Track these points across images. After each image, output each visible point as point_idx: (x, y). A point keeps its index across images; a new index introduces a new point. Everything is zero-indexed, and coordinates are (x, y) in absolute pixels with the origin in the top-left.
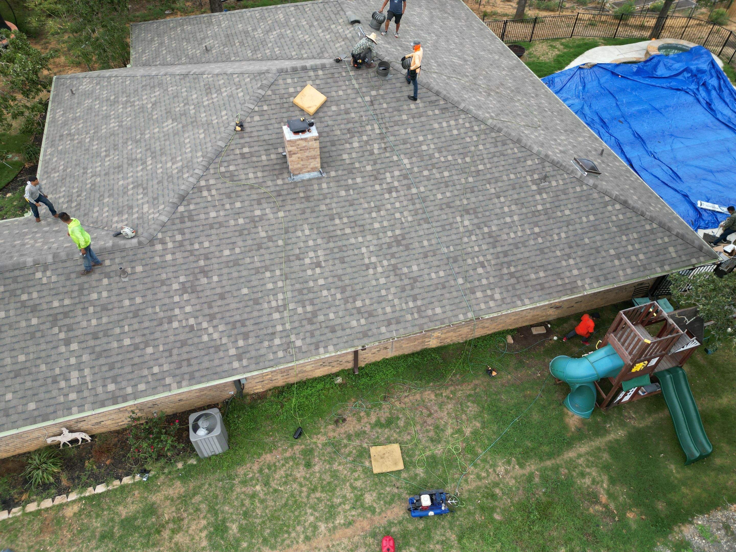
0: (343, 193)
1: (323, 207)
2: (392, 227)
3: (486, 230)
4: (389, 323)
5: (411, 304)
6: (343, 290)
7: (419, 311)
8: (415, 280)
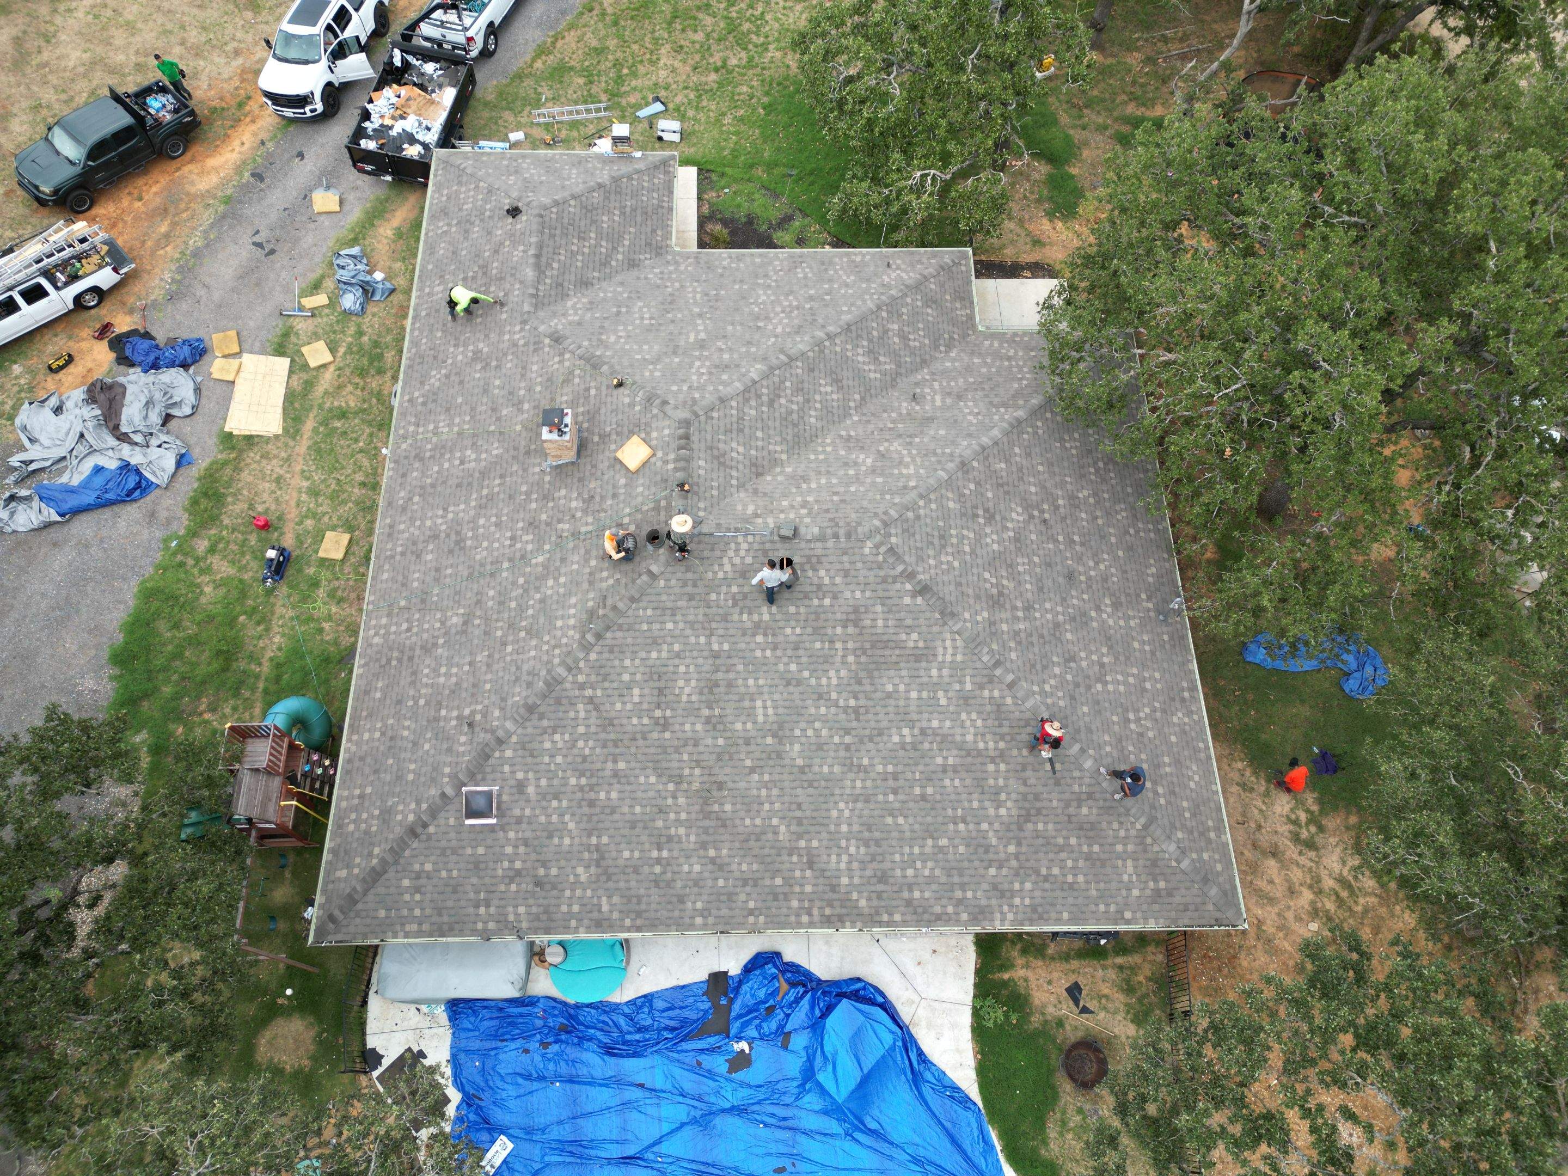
0: (524, 488)
1: (515, 468)
3: (441, 641)
4: (391, 526)
5: (399, 549)
6: (433, 486)
7: (392, 557)
8: (418, 556)
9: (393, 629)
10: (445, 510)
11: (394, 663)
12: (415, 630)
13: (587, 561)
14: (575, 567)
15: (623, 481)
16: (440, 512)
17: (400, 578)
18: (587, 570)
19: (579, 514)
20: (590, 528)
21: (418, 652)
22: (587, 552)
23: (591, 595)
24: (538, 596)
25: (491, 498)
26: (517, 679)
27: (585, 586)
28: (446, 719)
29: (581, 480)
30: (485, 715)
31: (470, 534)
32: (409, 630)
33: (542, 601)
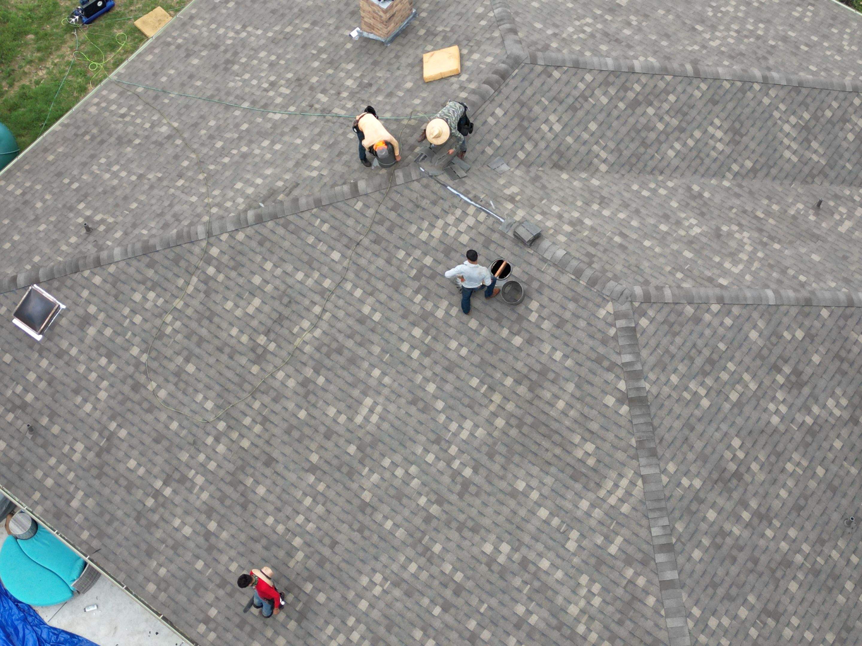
0: (322, 44)
1: (330, 21)
3: (137, 141)
4: (192, 18)
5: (180, 41)
9: (114, 107)
10: (244, 27)
11: (87, 137)
12: (128, 119)
13: (313, 141)
14: (299, 141)
15: (409, 85)
16: (238, 27)
17: (158, 67)
18: (305, 151)
19: (345, 94)
20: (343, 113)
21: (113, 140)
22: (320, 134)
23: (287, 176)
24: (244, 149)
25: (287, 37)
26: (162, 214)
27: (290, 164)
28: (79, 214)
29: (375, 63)
30: (109, 229)
31: (243, 60)
32: (123, 116)
33: (244, 156)
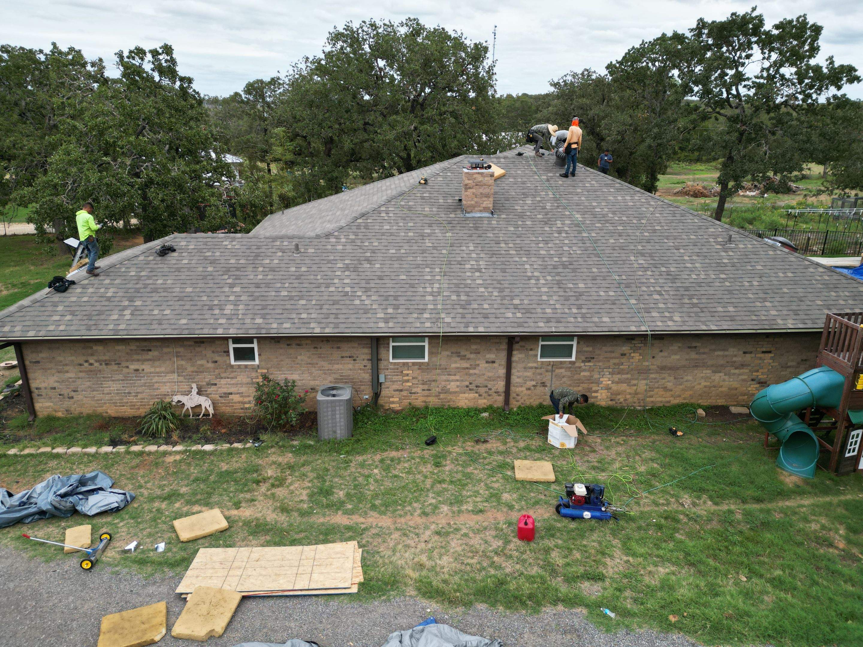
0: (512, 229)
1: (490, 235)
2: (560, 256)
4: (548, 321)
5: (575, 311)
7: (584, 316)
9: (661, 305)
10: (530, 278)
12: (658, 289)
16: (533, 281)
